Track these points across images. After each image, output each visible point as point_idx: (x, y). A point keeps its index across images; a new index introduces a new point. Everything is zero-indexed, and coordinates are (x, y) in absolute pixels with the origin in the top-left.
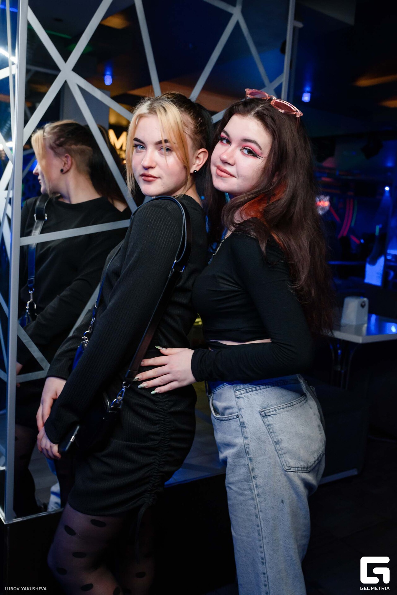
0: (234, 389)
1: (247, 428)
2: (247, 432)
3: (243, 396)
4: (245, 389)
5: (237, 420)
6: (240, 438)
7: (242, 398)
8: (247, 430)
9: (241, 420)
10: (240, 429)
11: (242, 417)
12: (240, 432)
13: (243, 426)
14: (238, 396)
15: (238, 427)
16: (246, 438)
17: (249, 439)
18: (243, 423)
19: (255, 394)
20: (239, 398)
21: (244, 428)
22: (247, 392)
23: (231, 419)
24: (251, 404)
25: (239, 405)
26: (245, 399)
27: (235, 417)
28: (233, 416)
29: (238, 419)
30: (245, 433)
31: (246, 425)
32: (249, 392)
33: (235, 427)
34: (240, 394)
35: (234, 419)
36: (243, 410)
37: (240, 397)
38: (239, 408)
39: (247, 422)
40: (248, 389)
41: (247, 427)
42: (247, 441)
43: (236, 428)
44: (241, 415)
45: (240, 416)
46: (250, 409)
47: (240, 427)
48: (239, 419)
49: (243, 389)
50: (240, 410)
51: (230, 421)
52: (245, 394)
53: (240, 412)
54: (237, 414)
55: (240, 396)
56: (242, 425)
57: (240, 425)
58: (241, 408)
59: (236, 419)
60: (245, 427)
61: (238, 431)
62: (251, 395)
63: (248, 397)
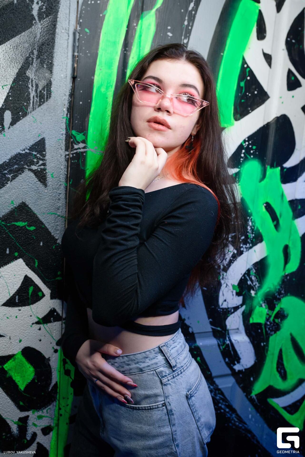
0: (159, 376)
1: (175, 415)
2: (174, 419)
3: (170, 382)
4: (172, 375)
5: (163, 409)
6: (166, 427)
7: (170, 384)
8: (175, 416)
9: (169, 408)
10: (167, 417)
11: (170, 405)
12: (167, 421)
13: (171, 413)
14: (165, 383)
15: (164, 416)
16: (174, 425)
17: (176, 425)
18: (171, 411)
19: (180, 378)
20: (166, 386)
21: (172, 416)
22: (174, 377)
23: (153, 409)
24: (178, 389)
25: (166, 392)
26: (172, 385)
27: (161, 406)
28: (158, 405)
29: (164, 407)
30: (173, 420)
31: (174, 412)
32: (176, 376)
33: (159, 416)
34: (167, 380)
35: (158, 407)
36: (170, 397)
37: (167, 384)
38: (167, 395)
39: (175, 409)
40: (175, 374)
41: (174, 413)
42: (174, 429)
43: (161, 418)
44: (169, 402)
45: (167, 404)
46: (177, 394)
47: (167, 415)
48: (166, 407)
49: (169, 375)
50: (167, 397)
51: (152, 410)
52: (172, 380)
53: (168, 400)
54: (163, 402)
55: (168, 382)
56: (169, 413)
57: (166, 413)
58: (169, 395)
59: (161, 409)
60: (173, 414)
61: (164, 420)
62: (177, 379)
63: (174, 382)
